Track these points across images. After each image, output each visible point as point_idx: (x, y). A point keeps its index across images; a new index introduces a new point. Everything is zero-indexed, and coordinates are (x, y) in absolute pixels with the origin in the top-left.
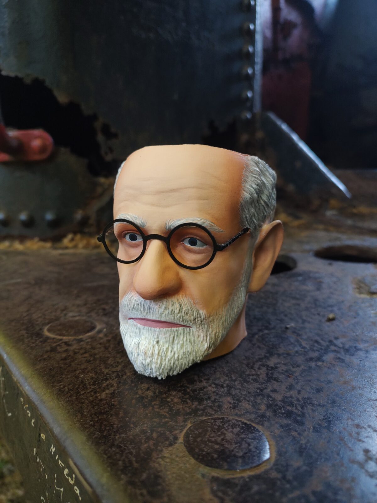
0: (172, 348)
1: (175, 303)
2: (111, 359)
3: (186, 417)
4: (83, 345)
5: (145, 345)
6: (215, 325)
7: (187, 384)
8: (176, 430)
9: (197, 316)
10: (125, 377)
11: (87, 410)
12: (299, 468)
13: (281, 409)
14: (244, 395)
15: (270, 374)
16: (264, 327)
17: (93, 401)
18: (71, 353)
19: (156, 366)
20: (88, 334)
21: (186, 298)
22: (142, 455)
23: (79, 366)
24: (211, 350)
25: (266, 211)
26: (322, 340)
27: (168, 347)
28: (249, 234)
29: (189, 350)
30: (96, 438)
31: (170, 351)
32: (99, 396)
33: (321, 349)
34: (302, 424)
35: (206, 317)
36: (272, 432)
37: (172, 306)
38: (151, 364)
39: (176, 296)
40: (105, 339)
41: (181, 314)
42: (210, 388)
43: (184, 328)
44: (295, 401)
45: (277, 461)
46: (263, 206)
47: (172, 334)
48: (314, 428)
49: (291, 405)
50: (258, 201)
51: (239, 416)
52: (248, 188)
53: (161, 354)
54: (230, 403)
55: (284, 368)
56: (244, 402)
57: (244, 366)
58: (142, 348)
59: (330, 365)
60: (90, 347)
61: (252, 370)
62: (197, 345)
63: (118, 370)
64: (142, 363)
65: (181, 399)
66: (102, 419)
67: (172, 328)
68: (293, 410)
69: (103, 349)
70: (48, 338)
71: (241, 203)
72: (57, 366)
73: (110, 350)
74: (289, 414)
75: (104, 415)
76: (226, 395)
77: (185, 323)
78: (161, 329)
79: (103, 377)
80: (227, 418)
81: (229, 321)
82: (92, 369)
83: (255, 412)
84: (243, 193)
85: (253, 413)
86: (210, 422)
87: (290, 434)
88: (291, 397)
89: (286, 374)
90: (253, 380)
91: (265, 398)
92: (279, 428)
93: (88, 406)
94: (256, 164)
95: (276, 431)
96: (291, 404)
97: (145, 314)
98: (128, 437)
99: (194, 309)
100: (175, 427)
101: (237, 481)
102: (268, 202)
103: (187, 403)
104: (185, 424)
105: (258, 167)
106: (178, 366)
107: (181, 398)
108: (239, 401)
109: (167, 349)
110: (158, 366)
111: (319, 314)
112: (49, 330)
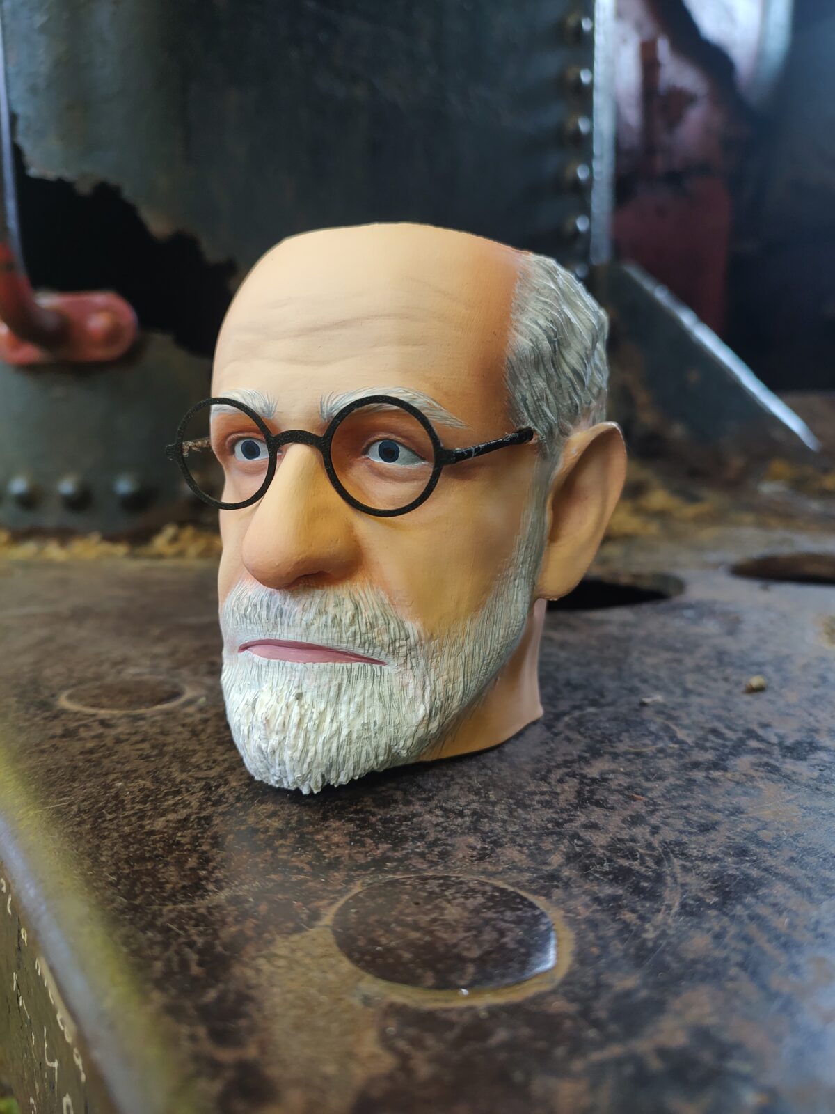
0: (335, 713)
1: (344, 599)
2: (200, 754)
3: (352, 873)
4: (141, 726)
5: (267, 704)
6: (446, 662)
7: (373, 807)
8: (321, 898)
9: (398, 634)
10: (222, 790)
11: (110, 853)
12: (628, 994)
13: (602, 864)
14: (512, 832)
15: (586, 792)
16: (586, 702)
17: (130, 834)
18: (109, 741)
19: (293, 753)
20: (159, 707)
21: (372, 589)
22: (219, 949)
23: (120, 766)
24: (434, 725)
25: (577, 395)
26: (729, 728)
27: (325, 709)
28: (533, 445)
29: (378, 719)
30: (115, 909)
31: (328, 720)
32: (149, 824)
33: (725, 746)
34: (653, 896)
35: (420, 640)
36: (569, 911)
37: (336, 605)
38: (281, 749)
39: (348, 584)
40: (198, 717)
41: (357, 627)
42: (428, 817)
43: (366, 664)
44: (642, 849)
45: (571, 974)
46: (570, 379)
47: (336, 679)
48: (683, 905)
49: (630, 857)
50: (555, 364)
51: (492, 875)
52: (527, 326)
53: (305, 726)
54: (474, 848)
55: (624, 781)
56: (509, 847)
57: (524, 775)
58: (261, 711)
59: (743, 777)
60: (159, 730)
61: (542, 783)
62: (398, 708)
63: (212, 776)
64: (260, 748)
65: (350, 837)
66: (141, 870)
67: (335, 662)
68: (633, 868)
69: (186, 735)
70: (64, 711)
71: (508, 359)
72: (67, 764)
73: (203, 737)
74: (619, 876)
75: (148, 864)
76: (466, 831)
77: (368, 650)
78: (309, 665)
79: (171, 788)
80: (458, 877)
81: (484, 658)
82: (148, 772)
83: (533, 868)
84: (514, 336)
85: (528, 870)
86: (410, 884)
87: (617, 918)
88: (633, 840)
89: (626, 792)
90: (542, 804)
91: (565, 841)
92: (590, 903)
93: (114, 844)
94: (548, 272)
95: (581, 909)
96: (631, 855)
97: (270, 627)
98: (194, 910)
99: (390, 618)
100: (320, 893)
101: (454, 1017)
102: (582, 372)
103: (363, 845)
104: (345, 888)
105: (555, 282)
106: (348, 760)
107: (351, 835)
108: (497, 844)
109: (322, 714)
110: (297, 754)
111: (726, 679)
112: (70, 698)
